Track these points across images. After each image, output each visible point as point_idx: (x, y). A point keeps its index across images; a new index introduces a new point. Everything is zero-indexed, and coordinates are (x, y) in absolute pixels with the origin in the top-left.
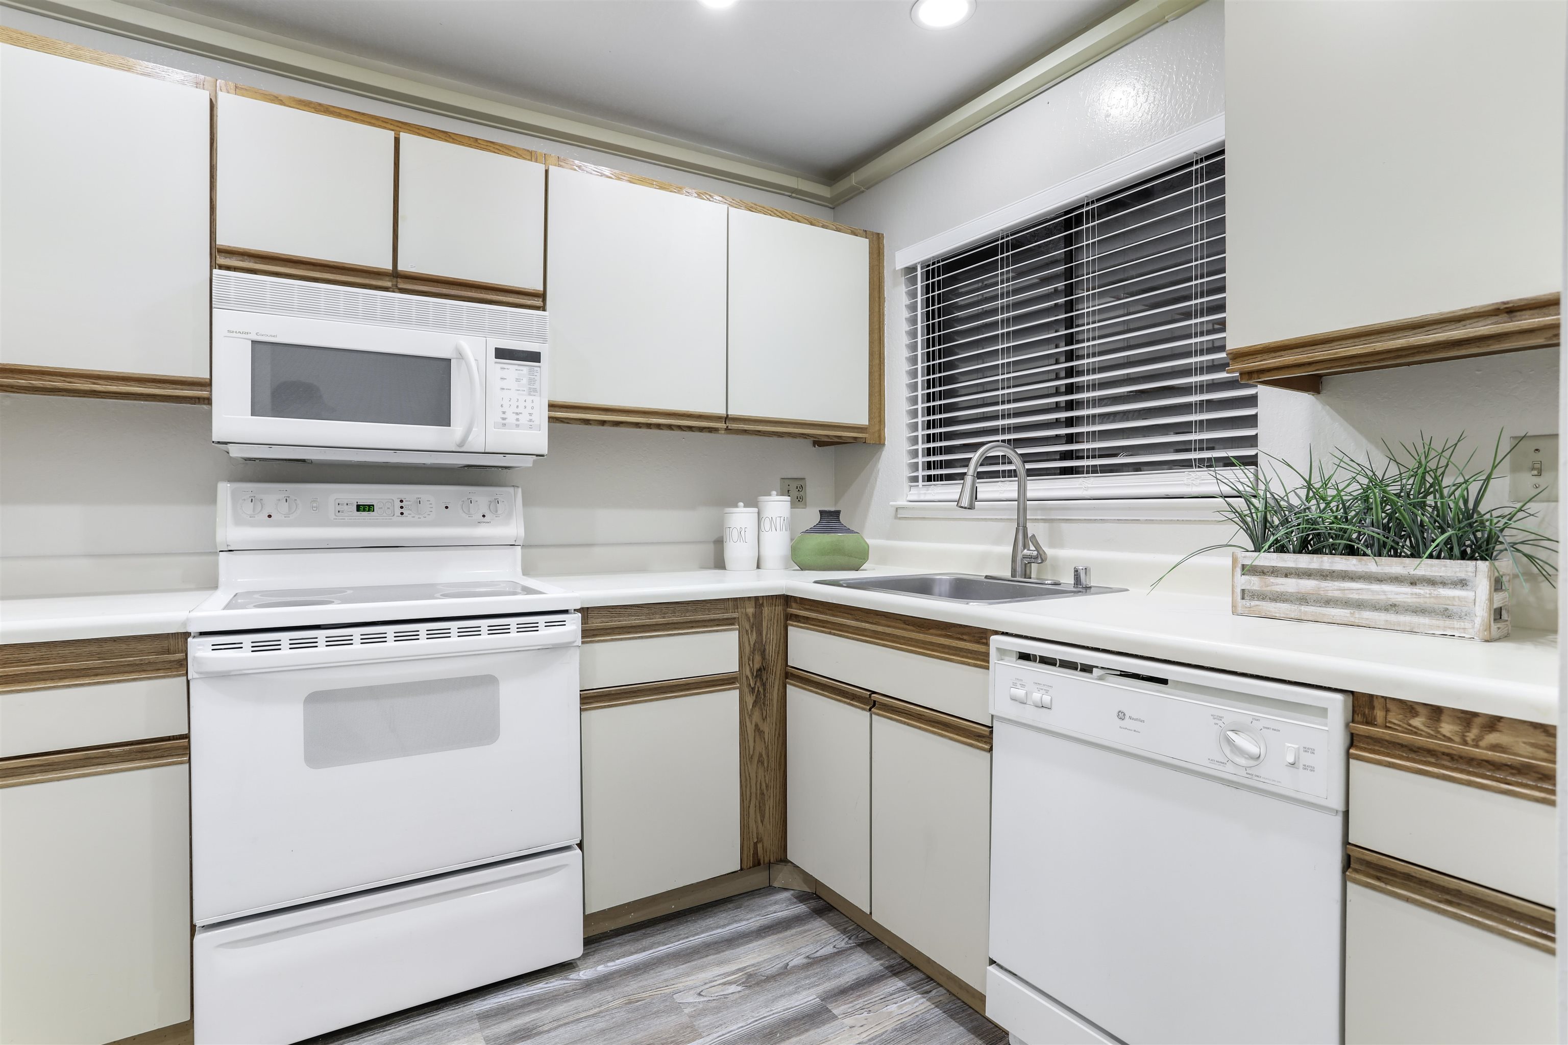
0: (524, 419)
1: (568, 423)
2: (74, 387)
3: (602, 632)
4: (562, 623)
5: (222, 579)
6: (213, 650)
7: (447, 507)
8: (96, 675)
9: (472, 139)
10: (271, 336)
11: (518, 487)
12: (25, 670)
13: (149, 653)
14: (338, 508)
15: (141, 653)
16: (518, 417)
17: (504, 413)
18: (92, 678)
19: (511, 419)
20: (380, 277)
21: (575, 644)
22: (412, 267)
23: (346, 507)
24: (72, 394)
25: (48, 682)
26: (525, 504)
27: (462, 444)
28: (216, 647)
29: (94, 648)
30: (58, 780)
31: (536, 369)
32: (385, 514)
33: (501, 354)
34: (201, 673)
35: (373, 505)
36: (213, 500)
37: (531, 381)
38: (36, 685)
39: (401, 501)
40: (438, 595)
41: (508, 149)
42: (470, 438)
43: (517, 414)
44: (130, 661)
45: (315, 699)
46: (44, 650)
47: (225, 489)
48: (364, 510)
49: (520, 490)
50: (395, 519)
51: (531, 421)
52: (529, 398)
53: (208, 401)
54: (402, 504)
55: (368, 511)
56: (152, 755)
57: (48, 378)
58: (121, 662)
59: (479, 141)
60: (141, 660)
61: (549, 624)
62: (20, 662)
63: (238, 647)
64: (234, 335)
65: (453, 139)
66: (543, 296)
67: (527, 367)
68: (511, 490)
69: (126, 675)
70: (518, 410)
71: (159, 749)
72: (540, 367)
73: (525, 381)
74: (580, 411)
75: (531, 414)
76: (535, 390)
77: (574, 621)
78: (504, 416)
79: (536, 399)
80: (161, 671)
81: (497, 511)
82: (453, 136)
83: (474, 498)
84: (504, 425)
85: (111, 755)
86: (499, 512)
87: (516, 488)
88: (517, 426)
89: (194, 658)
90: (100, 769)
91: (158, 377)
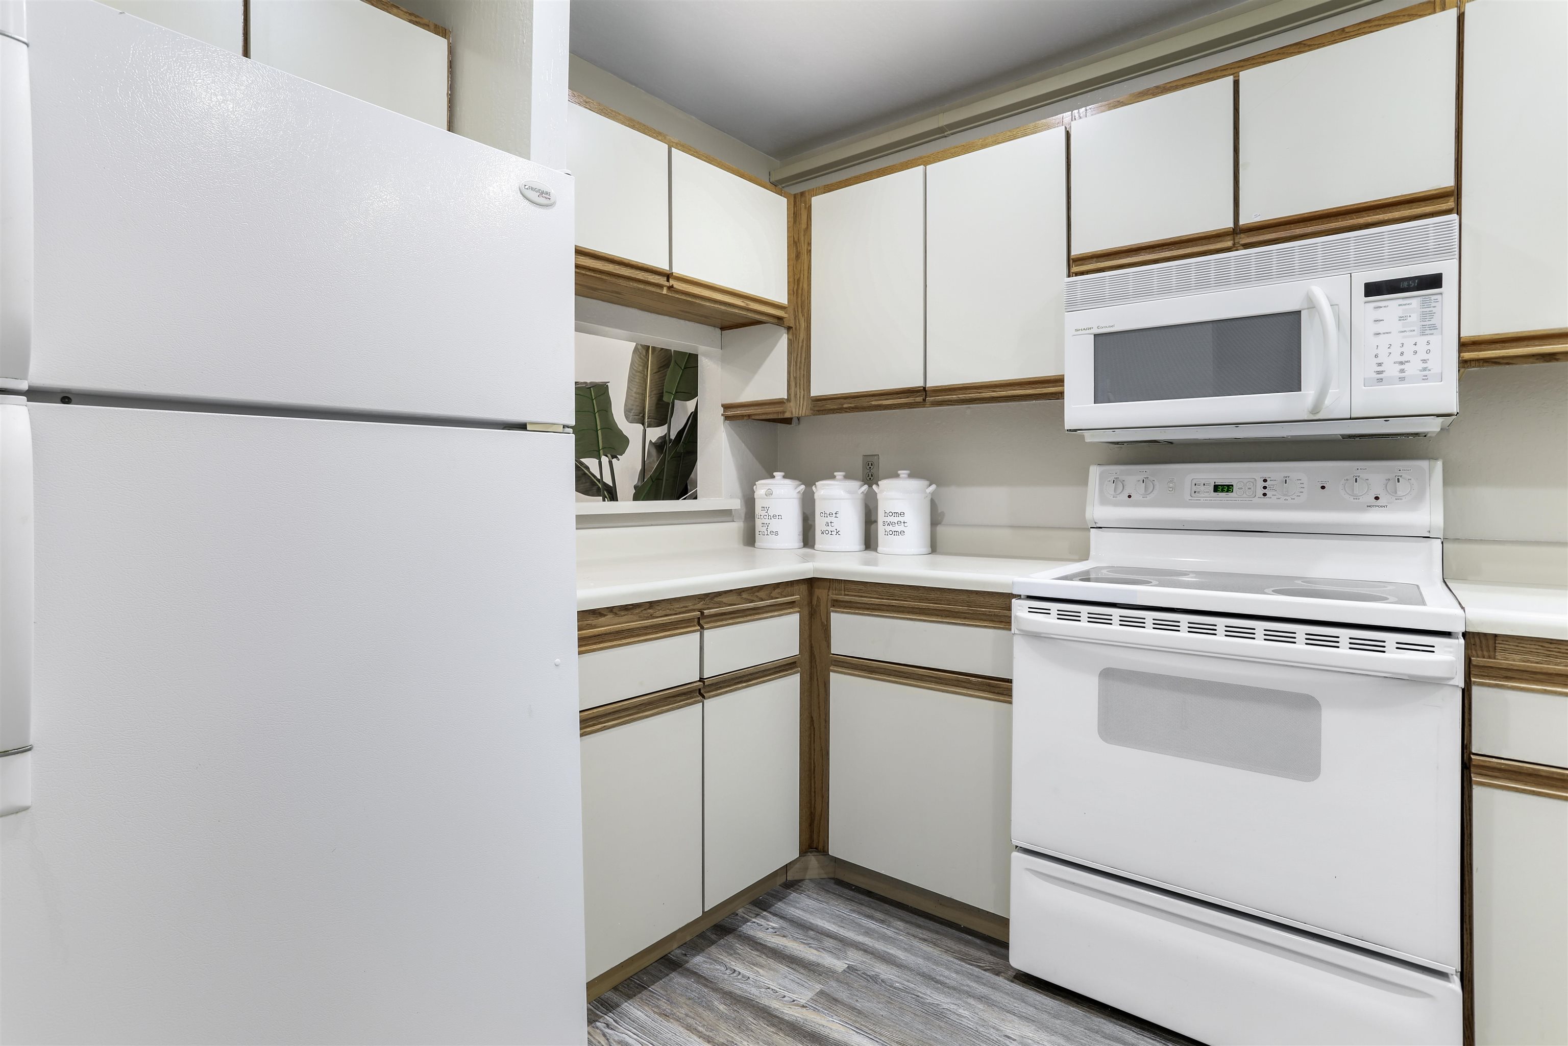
0: (1412, 369)
1: (1508, 364)
2: (981, 396)
3: (1525, 676)
4: (1429, 649)
5: (1092, 553)
6: (1029, 612)
7: (1323, 487)
8: (965, 618)
9: (1336, 33)
10: (1110, 327)
11: (1436, 459)
12: (927, 606)
13: (996, 608)
14: (1194, 488)
15: (992, 606)
16: (1402, 367)
17: (1380, 364)
18: (962, 620)
19: (1391, 370)
20: (1220, 239)
21: (1451, 683)
22: (1256, 216)
23: (1202, 488)
24: (982, 402)
25: (939, 617)
26: (1446, 482)
27: (1316, 409)
28: (1032, 610)
29: (964, 597)
30: (942, 692)
31: (1433, 297)
32: (1245, 495)
33: (1373, 289)
34: (1019, 630)
35: (1232, 485)
36: (1084, 481)
37: (1426, 316)
38: (933, 618)
39: (1265, 481)
40: (1270, 590)
41: (1394, 17)
42: (1327, 402)
43: (1401, 363)
44: (983, 611)
45: (1108, 674)
46: (939, 593)
47: (1095, 472)
48: (1222, 491)
49: (1439, 464)
50: (1256, 500)
51: (1425, 369)
52: (1422, 340)
53: (1060, 395)
54: (1265, 484)
55: (1227, 492)
56: (997, 690)
57: (969, 391)
58: (978, 611)
59: (1347, 30)
60: (990, 612)
61: (1401, 646)
62: (927, 600)
63: (1047, 612)
64: (1080, 332)
65: (1309, 46)
66: (1455, 193)
67: (1419, 298)
68: (1424, 464)
69: (982, 622)
70: (1403, 359)
71: (1000, 687)
72: (1441, 294)
73: (1415, 317)
74: (1531, 342)
75: (1424, 361)
76: (1433, 327)
77: (1451, 650)
78: (1380, 369)
79: (1435, 339)
80: (1003, 623)
81: (1396, 493)
82: (1309, 43)
83: (1363, 475)
84: (1380, 380)
85: (970, 682)
86: (1399, 493)
87: (1432, 462)
88: (1402, 379)
89: (1016, 617)
90: (965, 691)
91: (1031, 380)
